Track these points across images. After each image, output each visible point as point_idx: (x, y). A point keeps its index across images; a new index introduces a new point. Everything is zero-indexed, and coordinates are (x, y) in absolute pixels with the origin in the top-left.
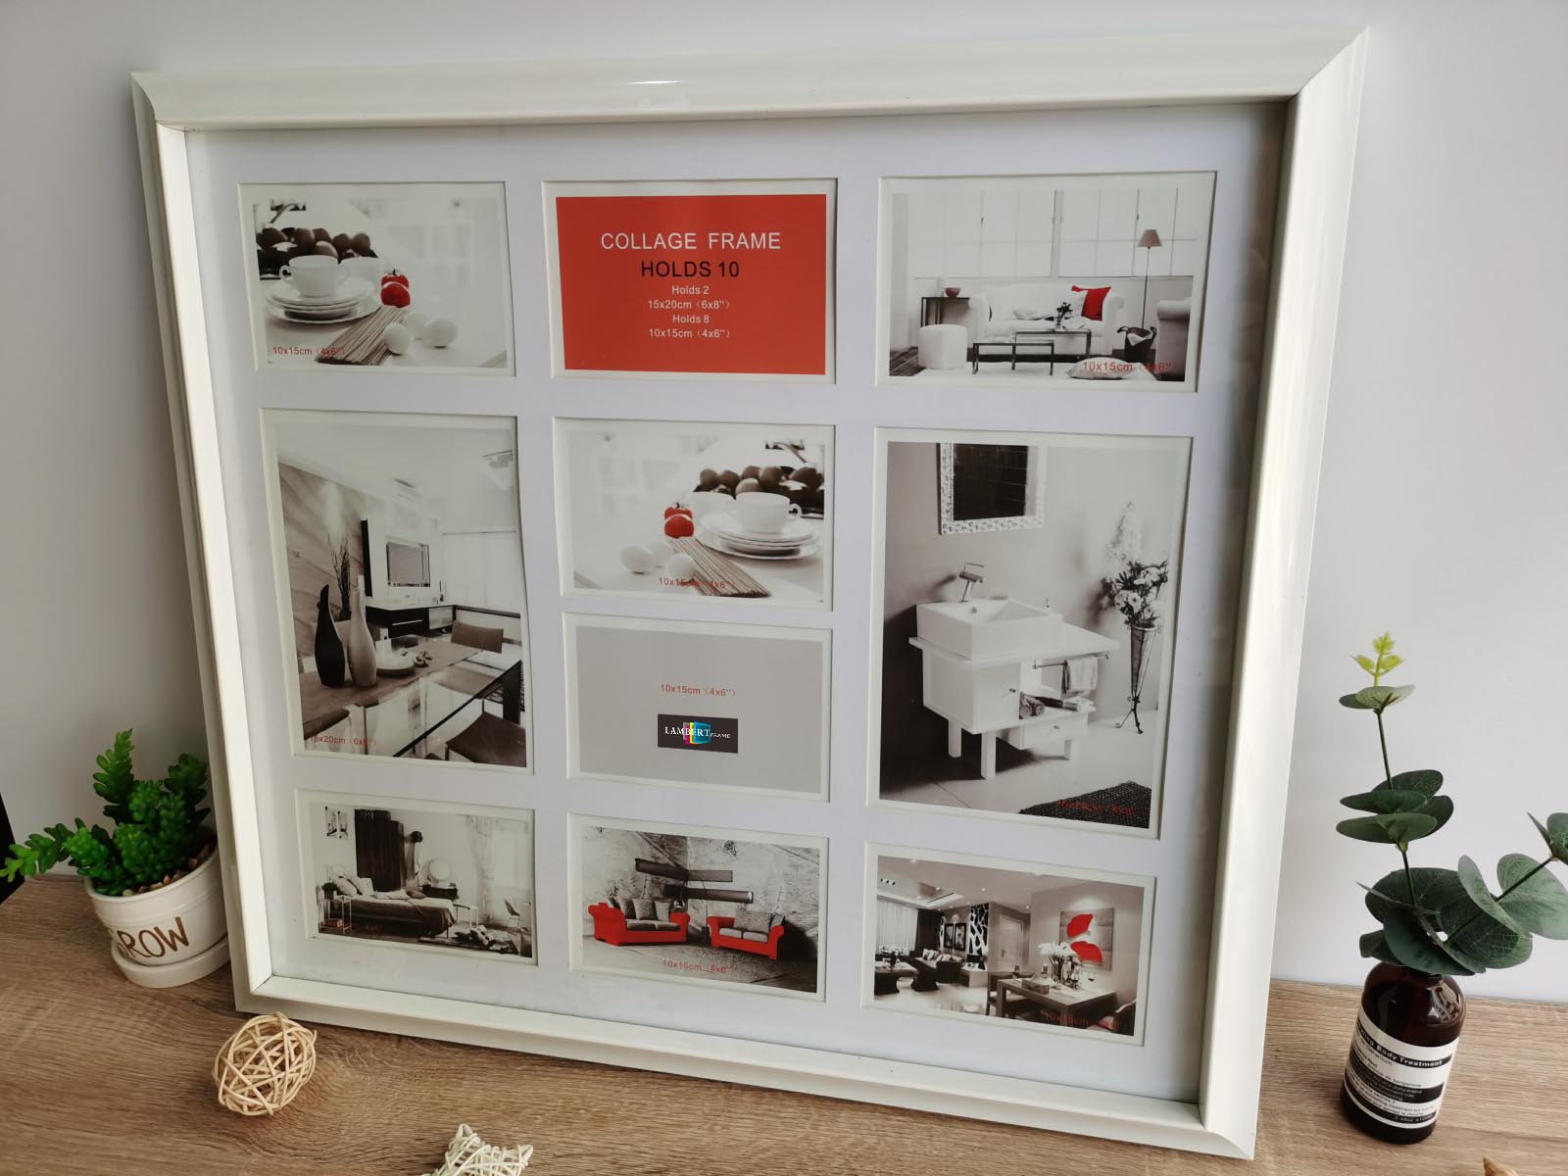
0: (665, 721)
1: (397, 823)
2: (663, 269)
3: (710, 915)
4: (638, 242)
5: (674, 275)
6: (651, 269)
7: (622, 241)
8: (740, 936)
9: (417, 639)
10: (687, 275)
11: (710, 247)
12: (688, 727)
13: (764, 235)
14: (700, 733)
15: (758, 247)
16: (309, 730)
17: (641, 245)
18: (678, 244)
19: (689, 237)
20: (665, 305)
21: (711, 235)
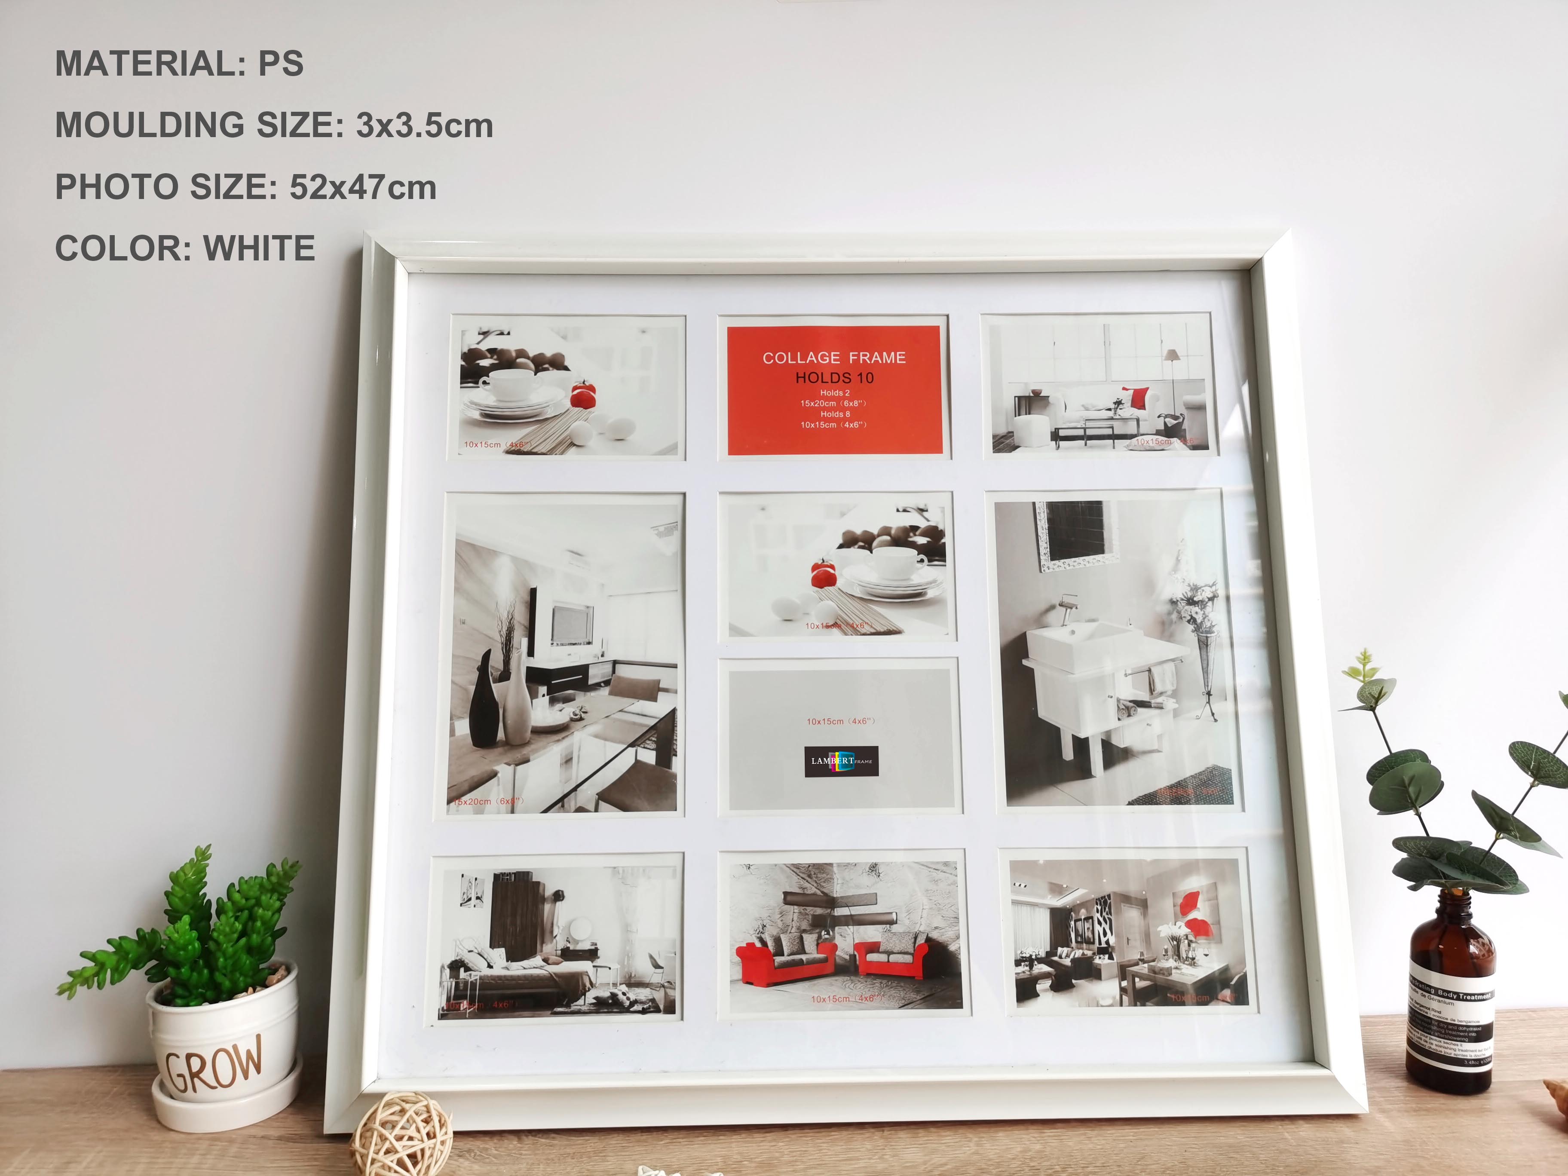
0: (812, 753)
1: (538, 883)
2: (813, 377)
3: (857, 941)
4: (794, 358)
5: (822, 382)
6: (804, 377)
7: (781, 358)
8: (886, 961)
9: (574, 695)
10: (832, 382)
11: (851, 362)
12: (834, 756)
13: (893, 353)
14: (845, 761)
15: (889, 362)
16: (454, 794)
17: (797, 361)
18: (826, 360)
19: (835, 355)
20: (815, 404)
21: (851, 354)
